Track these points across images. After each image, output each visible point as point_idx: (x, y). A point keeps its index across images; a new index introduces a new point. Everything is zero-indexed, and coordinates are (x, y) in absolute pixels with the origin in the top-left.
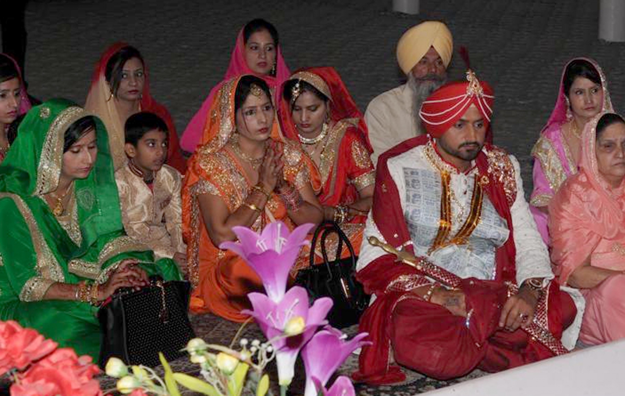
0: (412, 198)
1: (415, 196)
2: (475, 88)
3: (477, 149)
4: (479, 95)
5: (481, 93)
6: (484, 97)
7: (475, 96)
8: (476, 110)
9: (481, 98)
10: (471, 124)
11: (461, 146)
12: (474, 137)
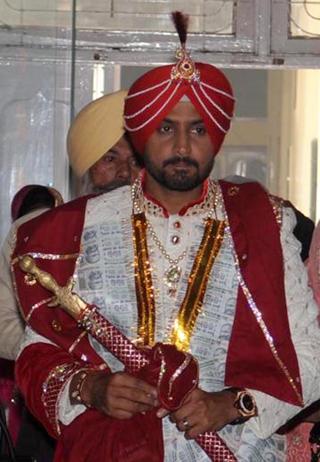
0: (87, 280)
1: (91, 277)
2: (186, 69)
3: (192, 170)
4: (193, 80)
5: (196, 79)
6: (203, 86)
7: (185, 82)
8: (191, 105)
9: (196, 86)
10: (182, 128)
11: (167, 163)
12: (186, 148)
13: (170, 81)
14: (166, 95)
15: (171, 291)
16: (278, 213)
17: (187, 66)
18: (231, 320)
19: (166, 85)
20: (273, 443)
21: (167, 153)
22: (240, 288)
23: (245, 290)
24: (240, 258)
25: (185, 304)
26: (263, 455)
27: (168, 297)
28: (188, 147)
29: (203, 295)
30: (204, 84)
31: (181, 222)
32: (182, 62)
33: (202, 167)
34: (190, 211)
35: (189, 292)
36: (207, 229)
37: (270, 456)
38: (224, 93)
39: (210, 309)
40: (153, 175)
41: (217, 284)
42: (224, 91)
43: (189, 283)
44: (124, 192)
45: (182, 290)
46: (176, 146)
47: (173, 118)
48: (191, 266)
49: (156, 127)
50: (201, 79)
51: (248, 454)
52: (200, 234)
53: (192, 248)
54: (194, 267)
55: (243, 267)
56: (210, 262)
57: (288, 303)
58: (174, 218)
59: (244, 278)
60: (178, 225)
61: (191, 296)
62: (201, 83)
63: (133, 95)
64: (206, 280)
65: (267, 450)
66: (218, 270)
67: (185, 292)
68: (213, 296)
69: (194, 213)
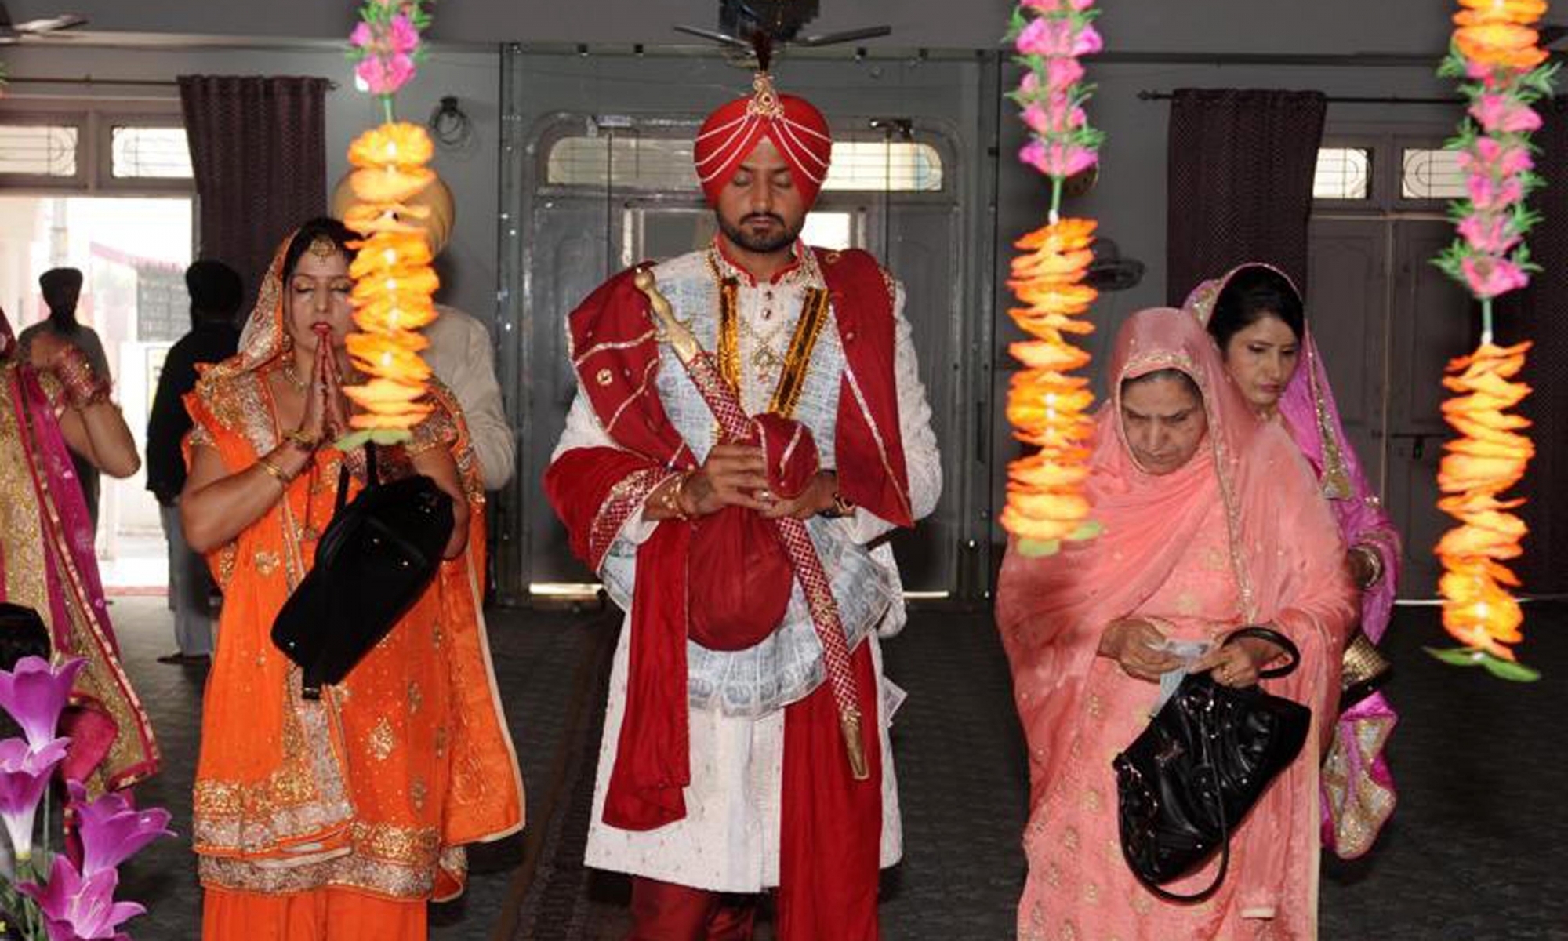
2: (766, 103)
3: (778, 228)
4: (774, 117)
5: (778, 116)
6: (790, 126)
7: (765, 120)
8: (773, 150)
9: (780, 124)
10: (762, 178)
11: (746, 218)
12: (767, 201)
13: (746, 118)
14: (740, 138)
15: (761, 377)
16: (889, 284)
17: (767, 99)
18: (833, 415)
19: (741, 123)
20: (877, 574)
21: (745, 207)
22: (844, 377)
23: (850, 375)
24: (843, 337)
25: (780, 392)
26: (864, 586)
27: (757, 384)
28: (770, 199)
29: (802, 380)
30: (790, 122)
31: (773, 291)
32: (761, 94)
33: (789, 224)
34: (783, 278)
35: (785, 377)
36: (807, 299)
37: (872, 590)
38: (816, 134)
39: (809, 399)
40: (728, 235)
41: (819, 369)
42: (816, 130)
43: (785, 366)
44: (695, 258)
45: (776, 373)
46: (755, 200)
47: (748, 164)
48: (788, 344)
49: (728, 176)
50: (785, 116)
51: (848, 583)
52: (799, 306)
53: (790, 322)
54: (792, 344)
55: (847, 346)
56: (810, 342)
57: (900, 398)
58: (763, 288)
59: (850, 360)
60: (769, 294)
61: (786, 382)
62: (787, 120)
63: (707, 135)
64: (807, 361)
65: (869, 581)
66: (821, 350)
67: (779, 377)
68: (815, 383)
69: (788, 281)
